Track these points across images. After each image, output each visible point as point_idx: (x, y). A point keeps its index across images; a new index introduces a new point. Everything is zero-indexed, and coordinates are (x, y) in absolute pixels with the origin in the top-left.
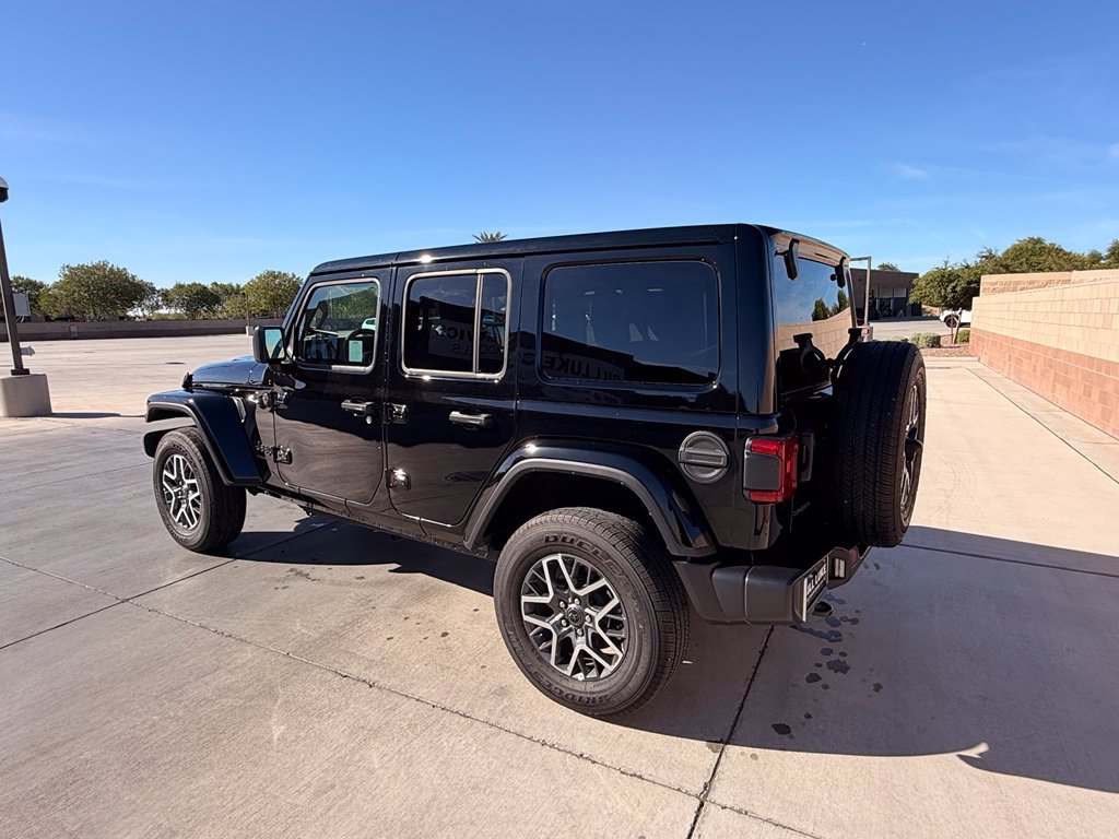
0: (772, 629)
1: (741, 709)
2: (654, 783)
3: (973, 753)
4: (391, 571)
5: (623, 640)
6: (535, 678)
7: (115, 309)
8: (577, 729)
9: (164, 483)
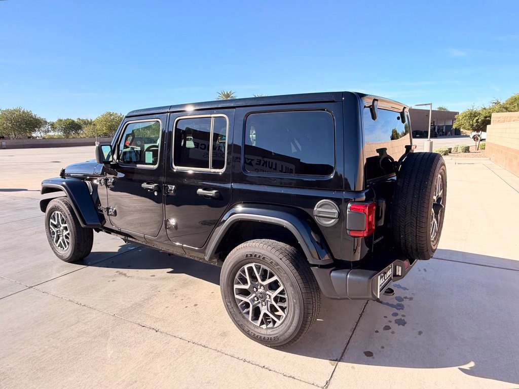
0: (367, 303)
1: (348, 344)
2: (301, 381)
3: (467, 367)
4: (168, 272)
5: (286, 307)
6: (241, 327)
7: (25, 132)
8: (262, 353)
9: (51, 226)
